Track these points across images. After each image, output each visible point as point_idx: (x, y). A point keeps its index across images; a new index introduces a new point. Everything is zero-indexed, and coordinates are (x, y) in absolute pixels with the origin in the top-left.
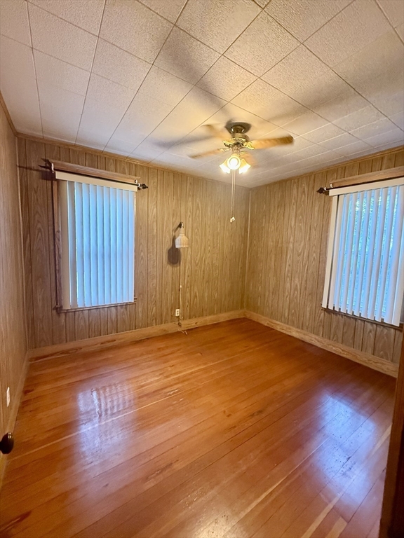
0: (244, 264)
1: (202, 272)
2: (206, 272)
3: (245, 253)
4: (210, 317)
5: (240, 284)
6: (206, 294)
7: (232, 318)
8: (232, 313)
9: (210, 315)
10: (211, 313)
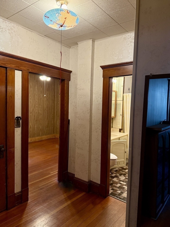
0: (54, 113)
1: (34, 116)
2: (35, 116)
3: (54, 107)
4: (38, 137)
5: (53, 122)
6: (36, 127)
7: (48, 138)
8: (48, 136)
9: (38, 136)
10: (38, 135)
